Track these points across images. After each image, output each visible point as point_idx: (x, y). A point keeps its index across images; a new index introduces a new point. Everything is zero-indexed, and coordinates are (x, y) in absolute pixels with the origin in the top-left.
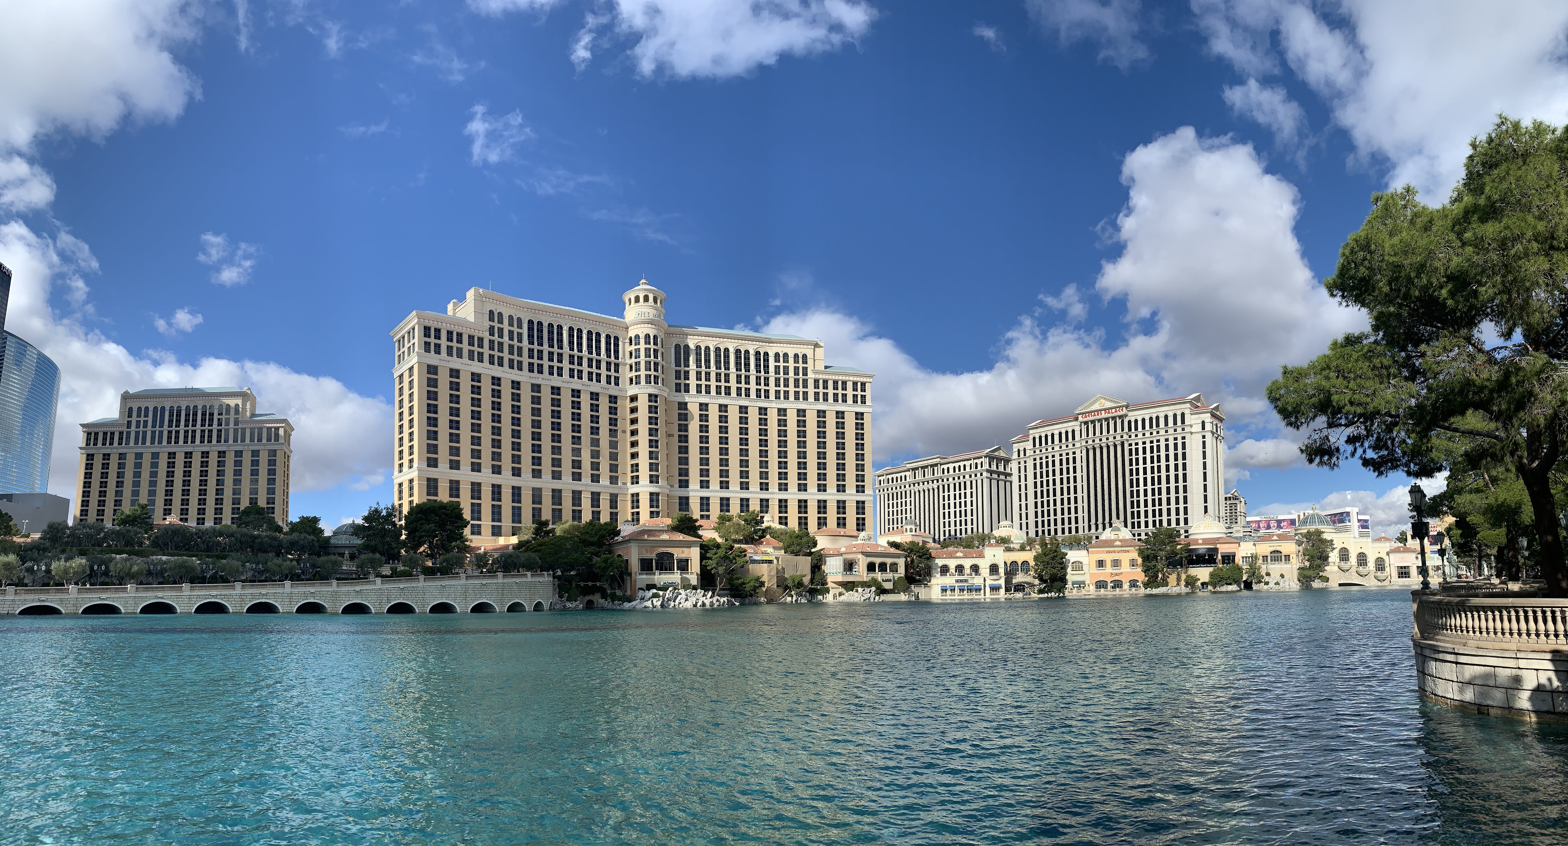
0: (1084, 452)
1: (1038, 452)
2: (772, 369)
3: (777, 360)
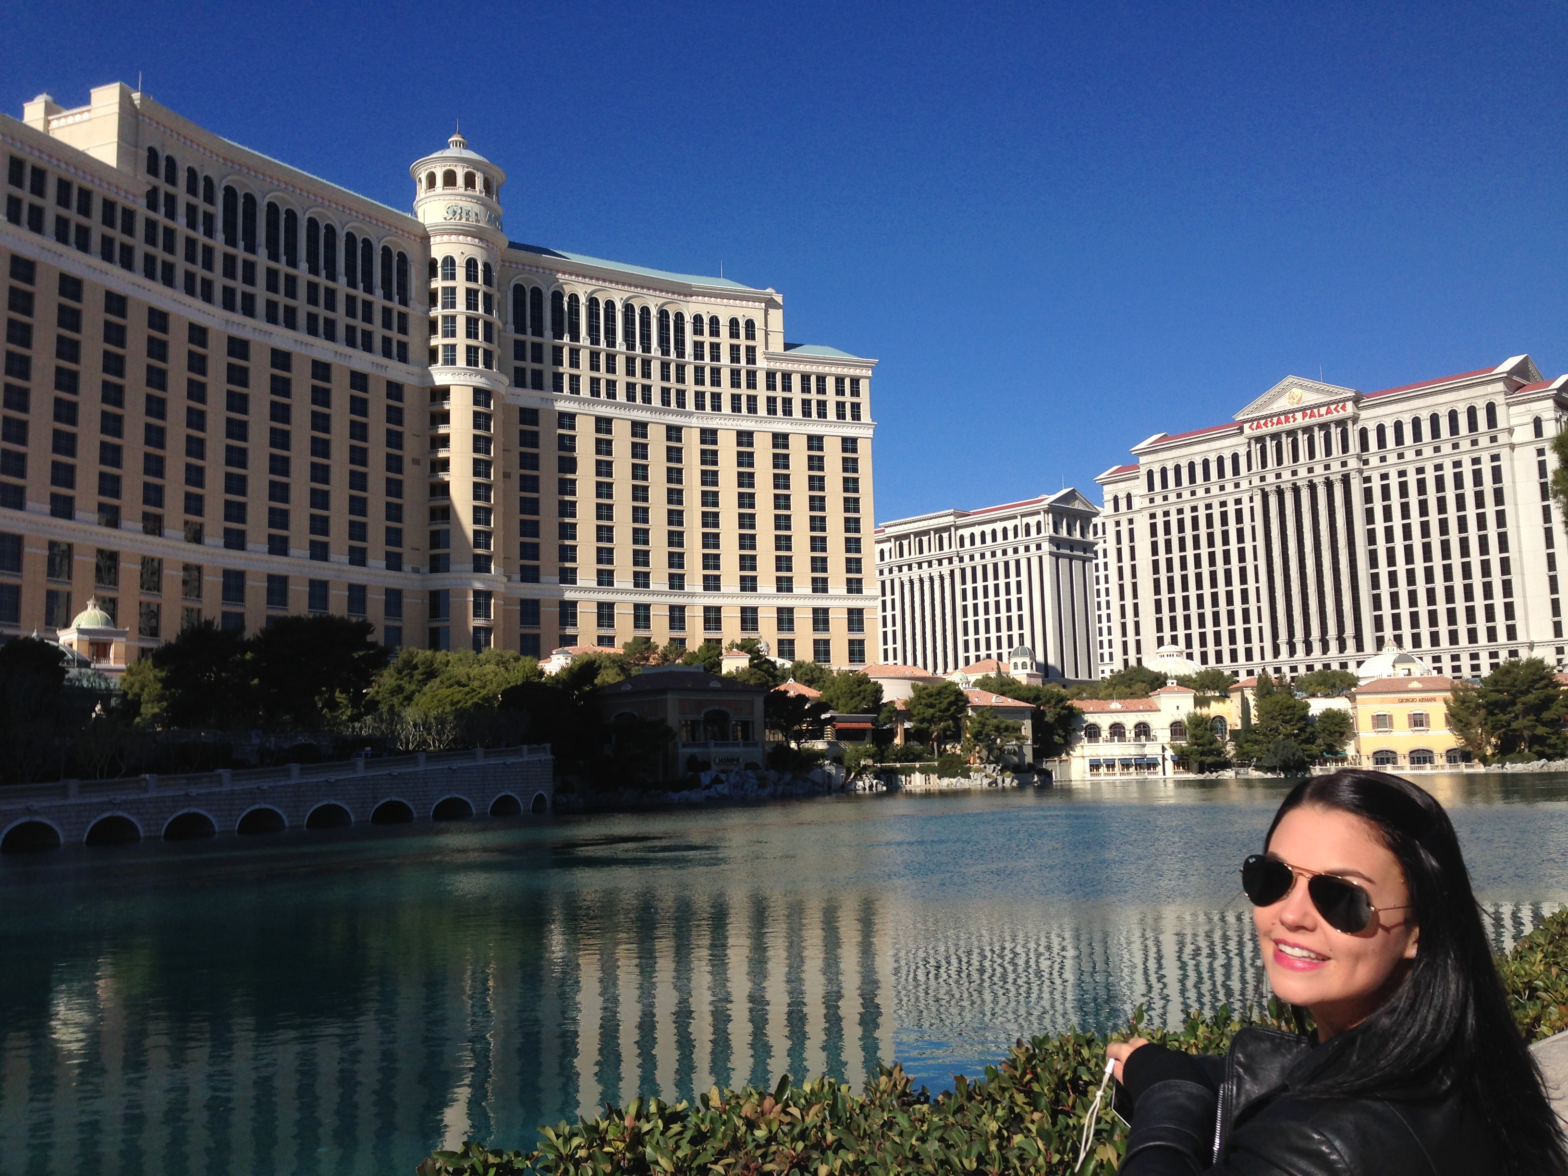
0: (1258, 499)
1: (1159, 500)
2: (689, 349)
3: (698, 331)
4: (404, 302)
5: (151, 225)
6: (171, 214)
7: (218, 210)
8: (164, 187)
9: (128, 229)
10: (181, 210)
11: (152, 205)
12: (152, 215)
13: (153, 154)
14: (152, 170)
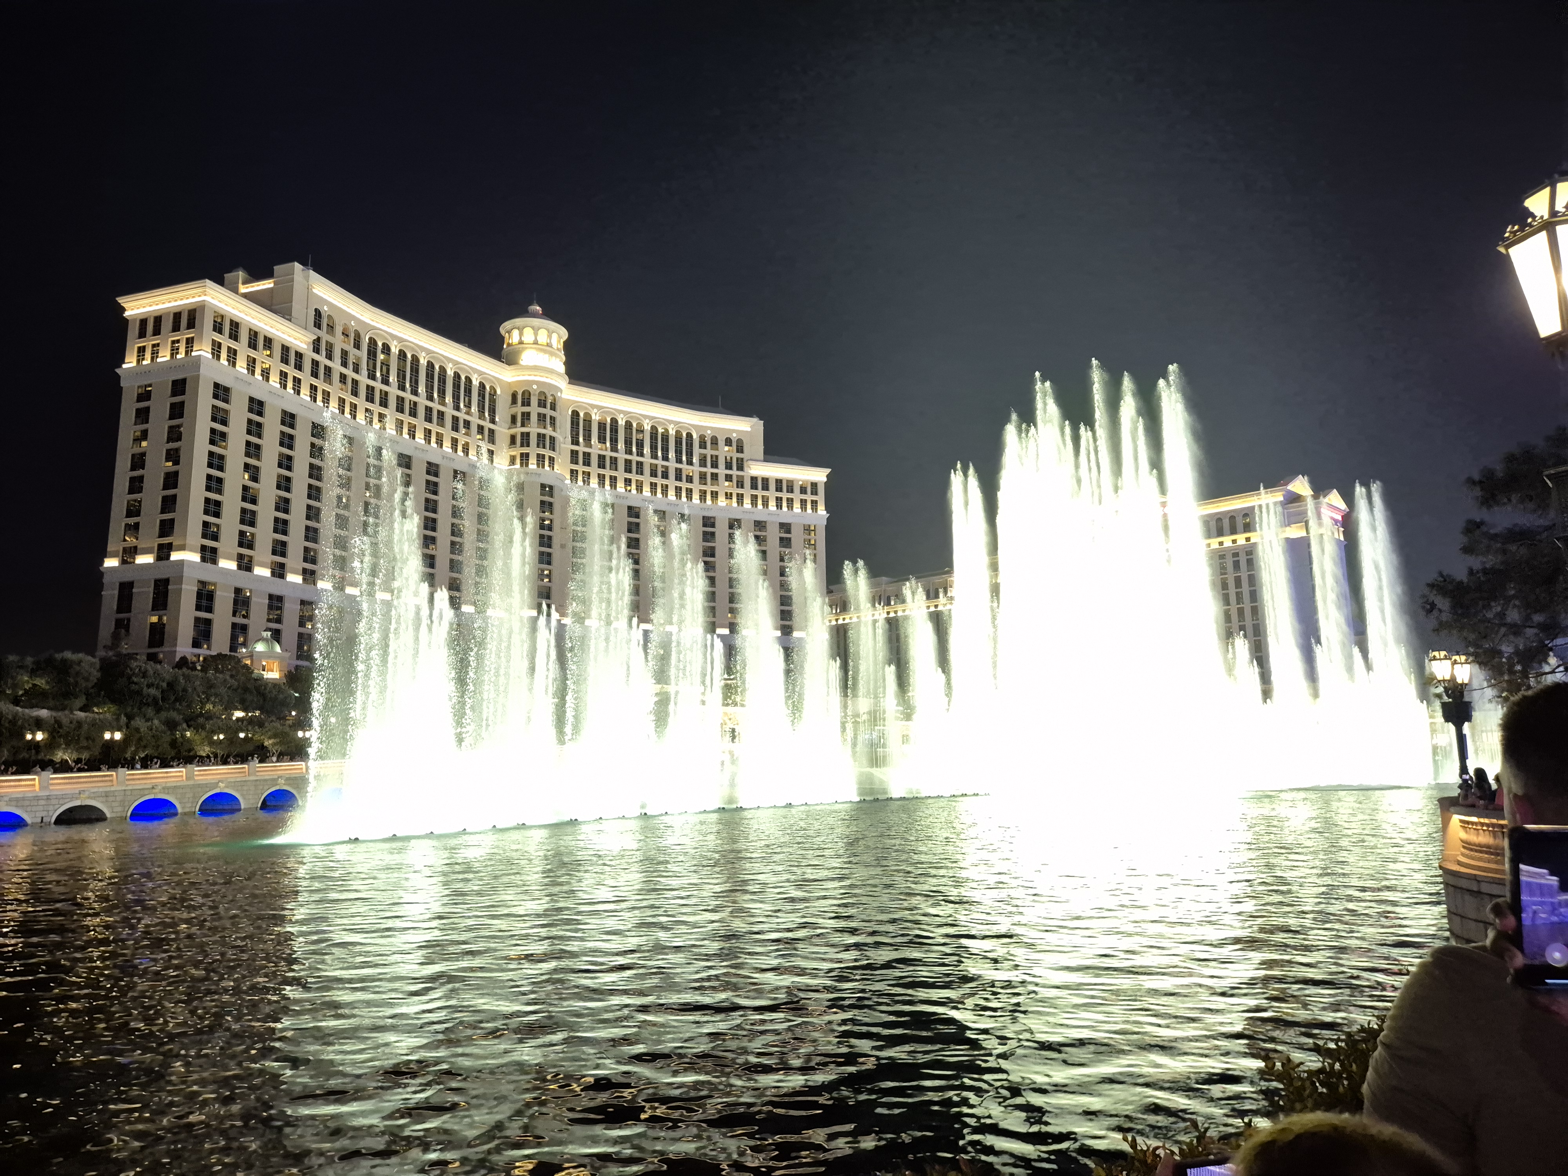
2: (695, 460)
3: (703, 445)
4: (493, 421)
5: (315, 364)
6: (329, 357)
7: (364, 354)
8: (325, 337)
9: (299, 367)
10: (337, 354)
11: (317, 350)
12: (316, 357)
13: (318, 313)
14: (318, 325)
